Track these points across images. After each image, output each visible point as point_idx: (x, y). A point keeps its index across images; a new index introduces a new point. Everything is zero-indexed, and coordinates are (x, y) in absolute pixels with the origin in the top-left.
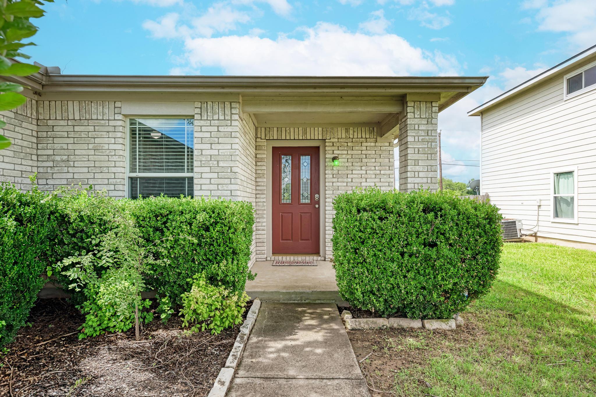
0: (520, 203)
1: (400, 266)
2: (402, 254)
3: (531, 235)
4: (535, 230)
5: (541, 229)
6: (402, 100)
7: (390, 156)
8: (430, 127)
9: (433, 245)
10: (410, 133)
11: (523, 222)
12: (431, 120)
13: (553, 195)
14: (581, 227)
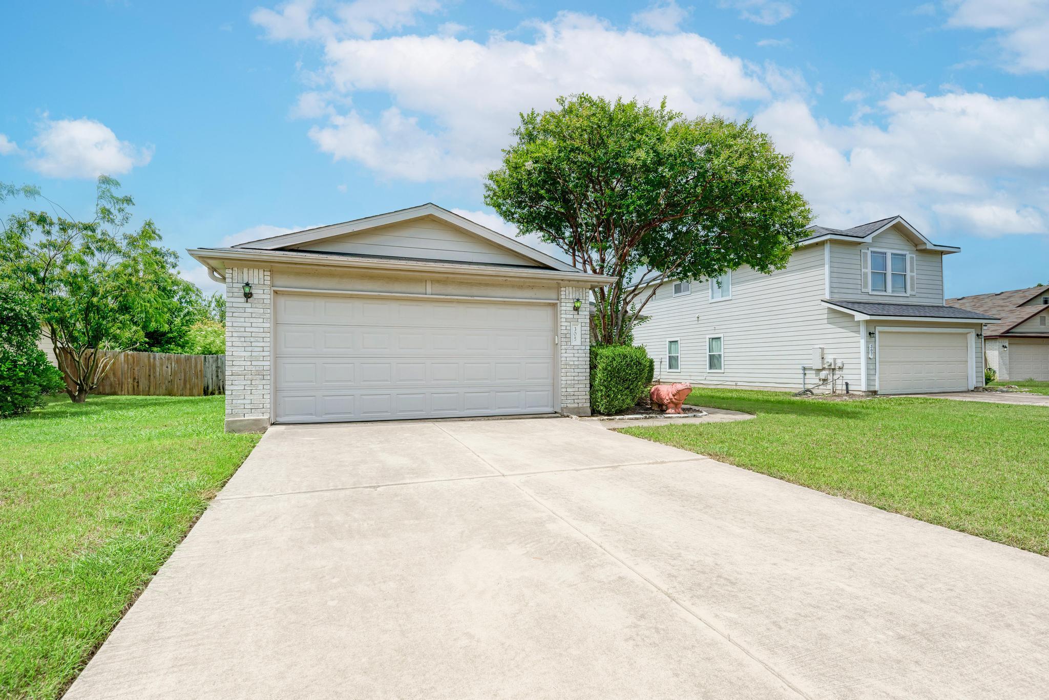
13: (668, 355)
14: (682, 374)
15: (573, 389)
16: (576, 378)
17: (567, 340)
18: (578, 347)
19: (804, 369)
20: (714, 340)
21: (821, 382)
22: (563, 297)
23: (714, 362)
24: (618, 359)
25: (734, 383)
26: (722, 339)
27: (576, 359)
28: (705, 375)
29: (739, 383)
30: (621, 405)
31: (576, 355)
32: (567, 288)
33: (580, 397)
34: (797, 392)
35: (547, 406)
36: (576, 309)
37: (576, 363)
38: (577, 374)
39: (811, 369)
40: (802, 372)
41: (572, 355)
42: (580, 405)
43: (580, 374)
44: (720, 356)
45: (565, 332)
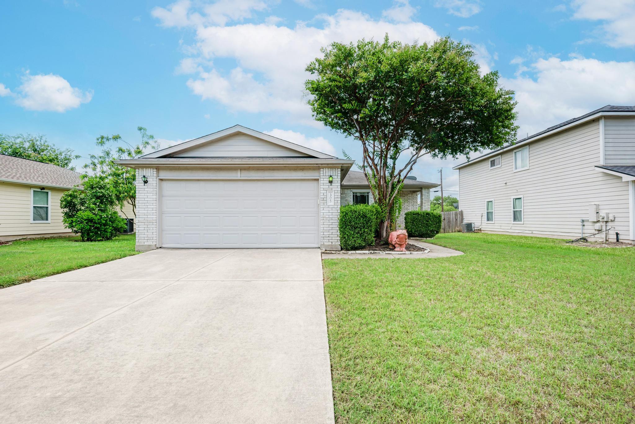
0: (475, 215)
1: (422, 225)
2: (422, 223)
3: (479, 230)
4: (480, 227)
5: (483, 227)
6: (421, 188)
7: (416, 199)
8: (428, 195)
9: (428, 221)
10: (423, 196)
11: (475, 224)
12: (428, 193)
13: (486, 211)
14: (495, 225)
15: (328, 233)
16: (330, 226)
17: (324, 202)
18: (332, 207)
19: (583, 221)
20: (517, 200)
21: (597, 232)
22: (322, 174)
23: (516, 216)
24: (350, 214)
25: (530, 232)
26: (522, 199)
27: (331, 214)
28: (511, 225)
29: (534, 232)
30: (353, 244)
31: (330, 211)
32: (325, 169)
33: (333, 238)
34: (574, 239)
35: (314, 243)
36: (331, 182)
37: (330, 216)
38: (331, 224)
39: (588, 221)
40: (581, 224)
41: (328, 211)
42: (333, 243)
43: (333, 224)
44: (521, 211)
45: (323, 197)
